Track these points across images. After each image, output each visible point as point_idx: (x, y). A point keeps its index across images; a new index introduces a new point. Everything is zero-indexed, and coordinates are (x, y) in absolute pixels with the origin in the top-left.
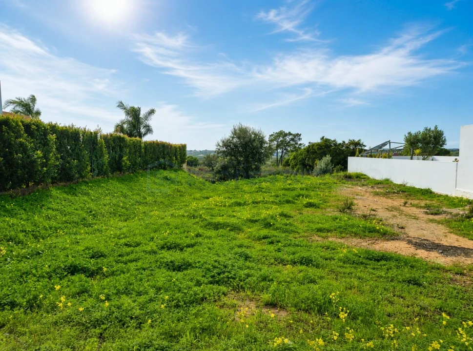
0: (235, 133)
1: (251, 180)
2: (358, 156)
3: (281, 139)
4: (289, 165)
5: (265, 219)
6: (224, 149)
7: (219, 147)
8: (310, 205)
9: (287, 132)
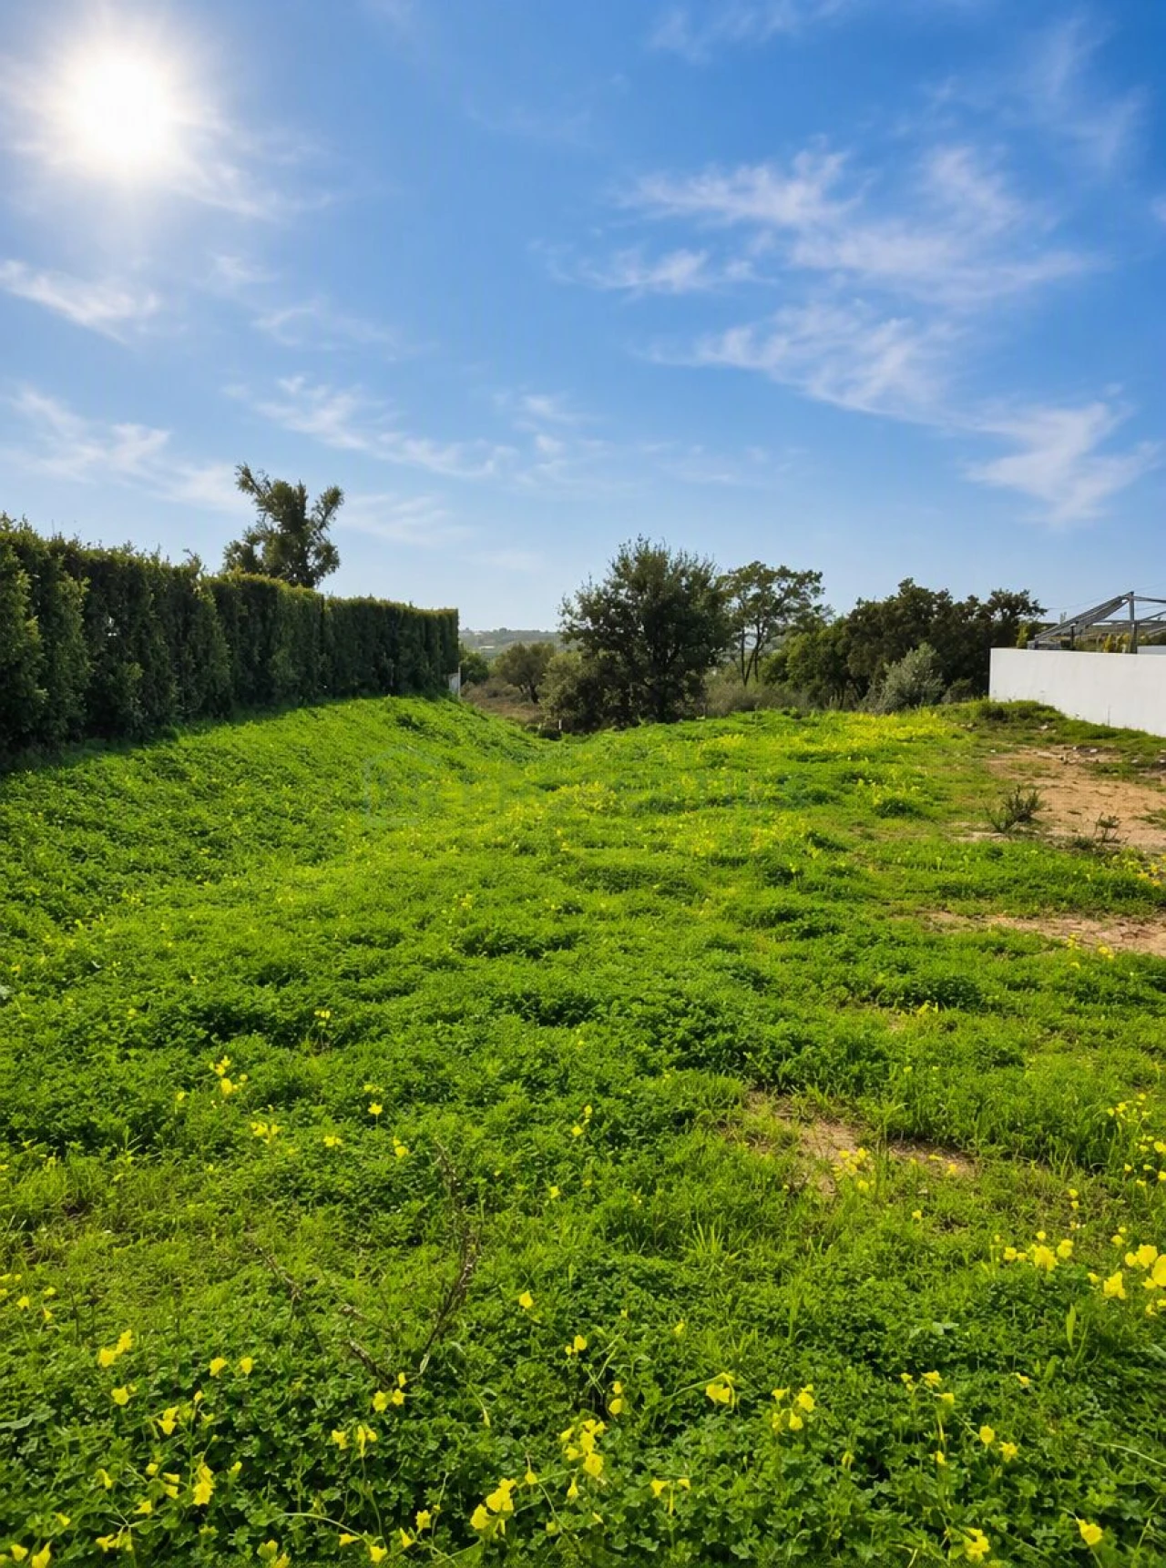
0: (622, 569)
1: (681, 727)
2: (1024, 647)
3: (754, 591)
4: (785, 678)
5: (766, 856)
6: (588, 623)
7: (568, 618)
8: (897, 809)
9: (773, 565)
